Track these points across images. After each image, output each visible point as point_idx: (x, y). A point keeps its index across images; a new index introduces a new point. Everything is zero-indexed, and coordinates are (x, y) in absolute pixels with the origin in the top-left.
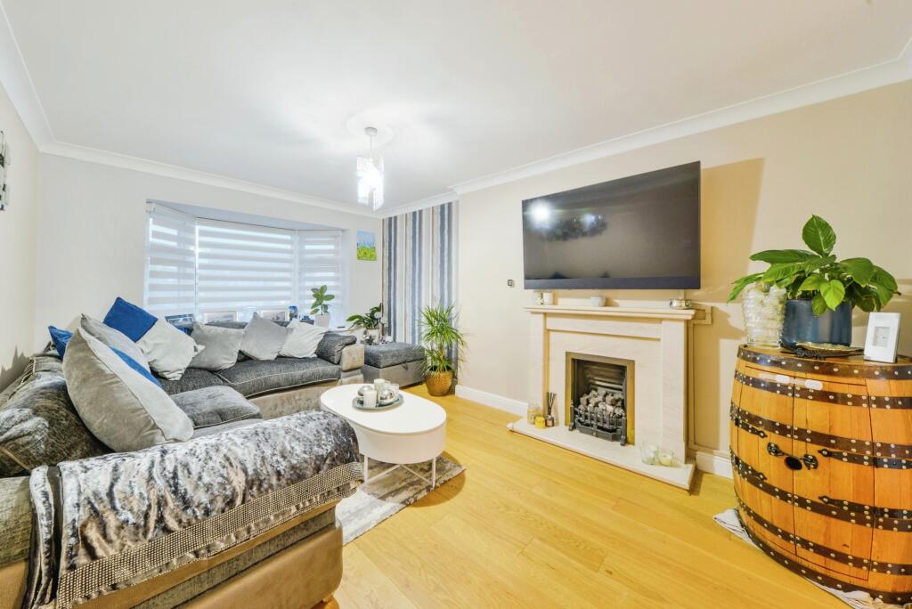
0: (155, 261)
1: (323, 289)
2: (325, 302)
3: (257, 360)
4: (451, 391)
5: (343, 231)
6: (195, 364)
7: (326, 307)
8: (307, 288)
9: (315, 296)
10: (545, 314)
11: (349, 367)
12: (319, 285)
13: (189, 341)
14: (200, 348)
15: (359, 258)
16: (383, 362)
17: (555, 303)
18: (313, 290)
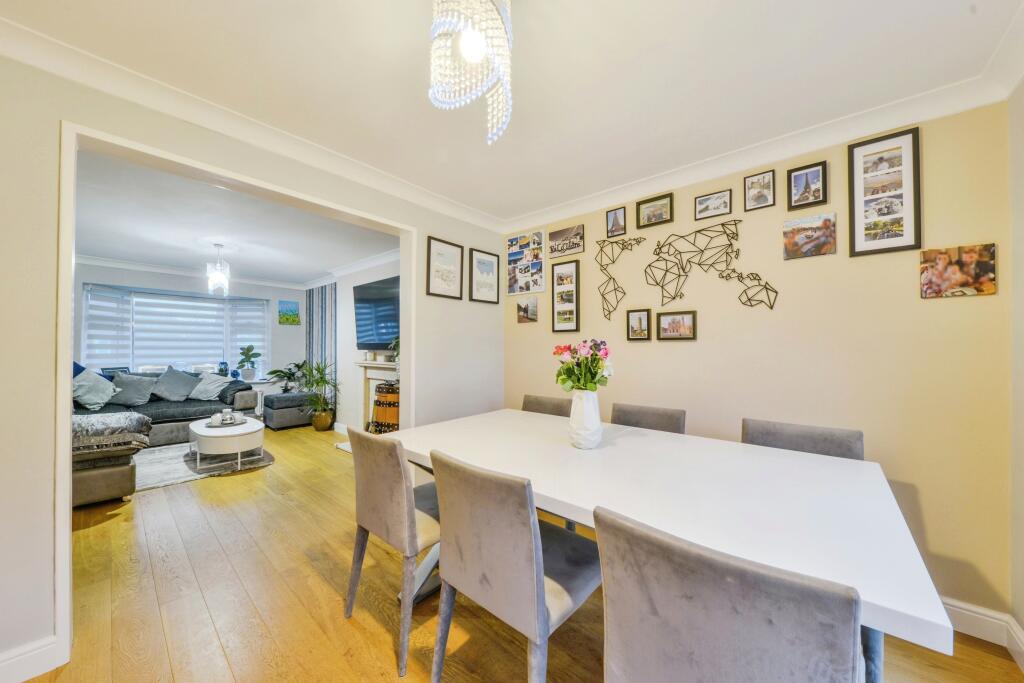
0: (91, 327)
1: (250, 348)
2: (253, 359)
3: (168, 401)
4: (331, 427)
5: (267, 301)
6: (113, 401)
7: (253, 363)
8: (236, 348)
9: (242, 354)
10: (366, 368)
11: (241, 407)
12: (246, 345)
13: (110, 386)
14: (118, 390)
15: (280, 323)
16: (276, 405)
17: (375, 359)
18: (241, 349)
